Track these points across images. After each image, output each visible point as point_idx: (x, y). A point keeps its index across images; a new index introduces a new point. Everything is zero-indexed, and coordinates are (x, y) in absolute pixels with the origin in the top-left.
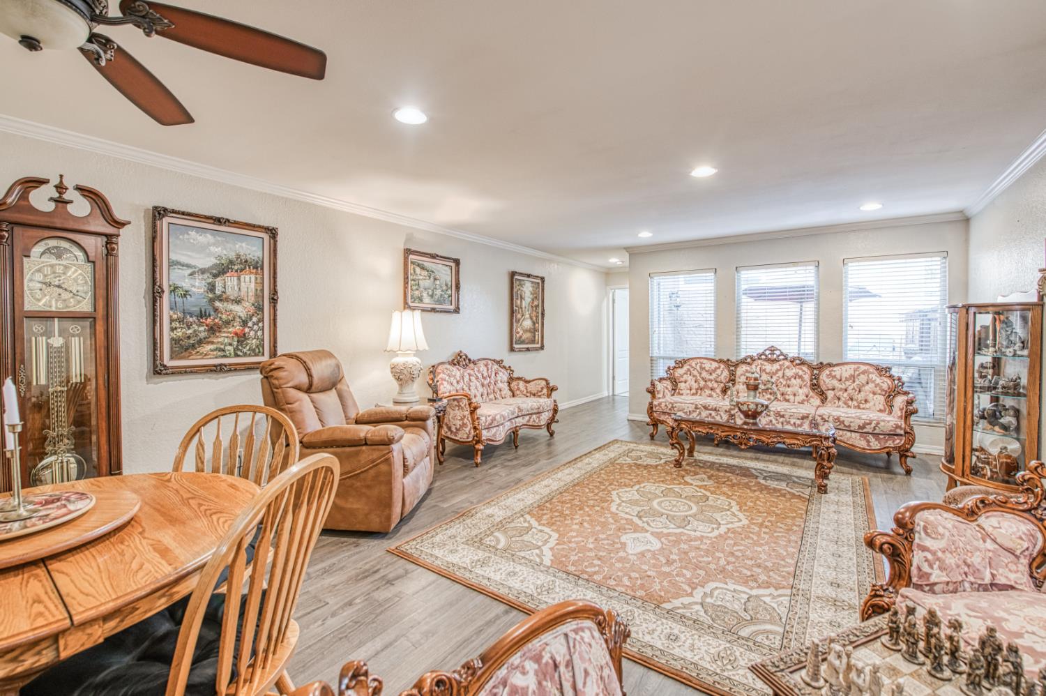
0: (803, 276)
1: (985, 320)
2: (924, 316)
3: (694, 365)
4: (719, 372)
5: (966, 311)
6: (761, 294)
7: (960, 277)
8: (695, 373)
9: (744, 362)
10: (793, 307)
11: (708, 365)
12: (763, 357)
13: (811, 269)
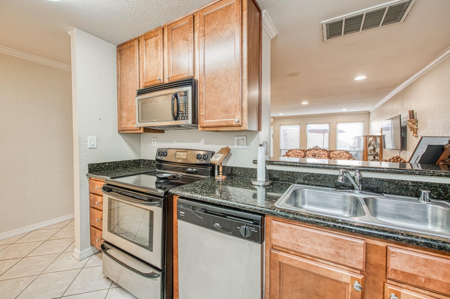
0: (326, 127)
1: (371, 139)
2: (358, 137)
3: (294, 151)
4: (301, 153)
5: (366, 137)
7: (367, 127)
8: (294, 153)
9: (308, 150)
11: (298, 151)
12: (314, 149)
13: (328, 125)
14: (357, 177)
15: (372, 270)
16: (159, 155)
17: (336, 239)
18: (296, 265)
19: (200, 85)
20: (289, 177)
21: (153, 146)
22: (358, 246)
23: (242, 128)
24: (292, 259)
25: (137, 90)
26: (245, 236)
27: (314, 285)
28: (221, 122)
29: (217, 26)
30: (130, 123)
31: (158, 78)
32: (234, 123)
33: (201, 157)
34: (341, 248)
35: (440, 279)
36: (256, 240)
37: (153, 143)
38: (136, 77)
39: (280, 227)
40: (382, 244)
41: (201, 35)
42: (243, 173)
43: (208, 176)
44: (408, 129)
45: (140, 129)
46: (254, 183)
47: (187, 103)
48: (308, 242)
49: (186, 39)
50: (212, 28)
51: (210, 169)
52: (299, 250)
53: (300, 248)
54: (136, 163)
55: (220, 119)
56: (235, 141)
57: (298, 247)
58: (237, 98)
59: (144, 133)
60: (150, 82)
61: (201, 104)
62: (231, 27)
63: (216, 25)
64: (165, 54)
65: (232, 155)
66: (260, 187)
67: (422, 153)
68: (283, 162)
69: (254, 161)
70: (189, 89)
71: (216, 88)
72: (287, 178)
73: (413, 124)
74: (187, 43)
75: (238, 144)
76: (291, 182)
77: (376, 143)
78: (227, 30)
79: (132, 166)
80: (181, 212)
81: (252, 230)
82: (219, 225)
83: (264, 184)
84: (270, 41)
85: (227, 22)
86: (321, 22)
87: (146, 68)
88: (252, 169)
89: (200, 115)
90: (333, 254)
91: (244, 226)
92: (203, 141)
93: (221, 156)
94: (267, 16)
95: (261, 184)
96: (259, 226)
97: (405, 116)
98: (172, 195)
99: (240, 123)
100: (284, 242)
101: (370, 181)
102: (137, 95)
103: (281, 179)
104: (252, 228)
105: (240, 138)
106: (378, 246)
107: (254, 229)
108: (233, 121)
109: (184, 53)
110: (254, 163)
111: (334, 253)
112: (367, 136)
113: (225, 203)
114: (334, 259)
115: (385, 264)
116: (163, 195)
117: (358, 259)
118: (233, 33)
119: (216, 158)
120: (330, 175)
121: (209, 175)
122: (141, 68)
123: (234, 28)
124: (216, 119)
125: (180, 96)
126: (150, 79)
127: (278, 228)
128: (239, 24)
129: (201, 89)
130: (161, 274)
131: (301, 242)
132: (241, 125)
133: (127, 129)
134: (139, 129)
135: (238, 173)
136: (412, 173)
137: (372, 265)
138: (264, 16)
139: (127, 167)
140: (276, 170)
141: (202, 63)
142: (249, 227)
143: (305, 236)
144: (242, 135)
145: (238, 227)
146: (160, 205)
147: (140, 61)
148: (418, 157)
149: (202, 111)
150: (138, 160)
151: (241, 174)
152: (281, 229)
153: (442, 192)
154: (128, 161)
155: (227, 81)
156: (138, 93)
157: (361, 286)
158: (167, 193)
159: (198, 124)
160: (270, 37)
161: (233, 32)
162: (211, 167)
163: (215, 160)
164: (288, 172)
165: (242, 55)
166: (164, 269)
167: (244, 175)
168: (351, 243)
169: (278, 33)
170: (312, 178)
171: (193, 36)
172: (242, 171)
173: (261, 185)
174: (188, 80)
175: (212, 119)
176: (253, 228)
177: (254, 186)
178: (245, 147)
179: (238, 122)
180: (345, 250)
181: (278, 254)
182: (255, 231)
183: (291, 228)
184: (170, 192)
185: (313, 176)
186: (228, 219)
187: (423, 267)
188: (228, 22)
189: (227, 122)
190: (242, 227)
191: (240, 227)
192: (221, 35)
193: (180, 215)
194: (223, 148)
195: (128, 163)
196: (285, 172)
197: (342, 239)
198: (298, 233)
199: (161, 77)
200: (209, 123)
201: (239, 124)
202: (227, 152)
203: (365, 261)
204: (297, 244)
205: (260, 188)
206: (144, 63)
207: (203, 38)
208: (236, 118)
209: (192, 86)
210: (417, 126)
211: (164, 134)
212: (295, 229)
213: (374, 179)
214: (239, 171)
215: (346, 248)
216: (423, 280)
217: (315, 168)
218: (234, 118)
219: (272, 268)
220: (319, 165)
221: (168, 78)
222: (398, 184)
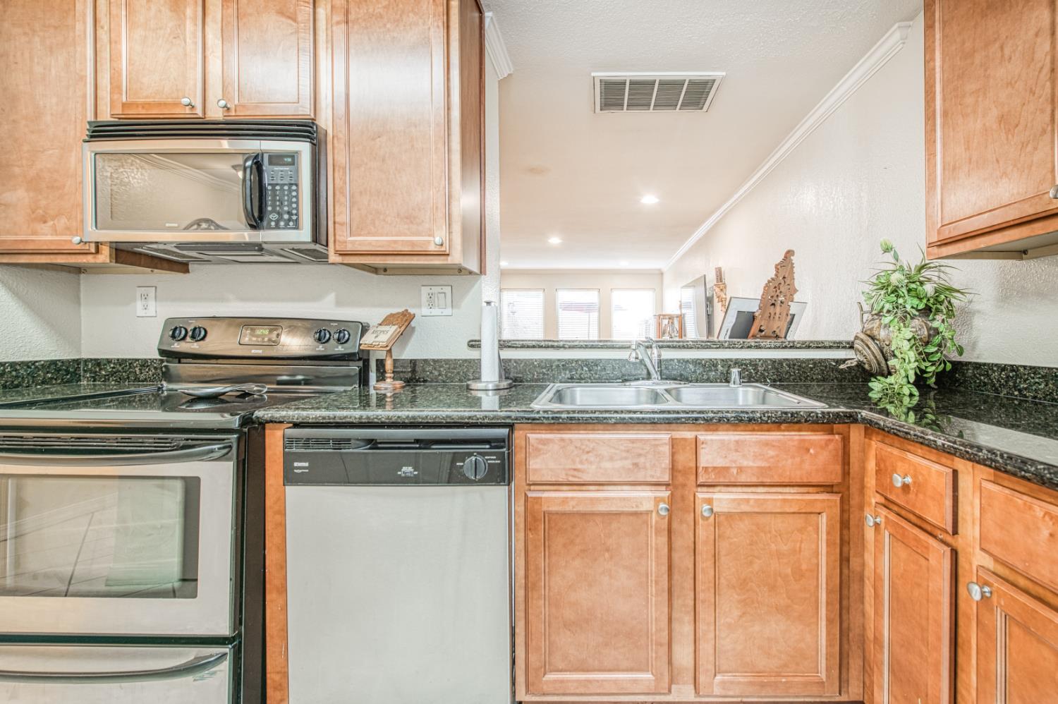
0: (591, 297)
1: (665, 322)
2: (647, 322)
5: (660, 317)
6: (568, 307)
7: (660, 302)
10: (584, 316)
13: (596, 293)
14: (655, 358)
15: (680, 479)
16: (173, 336)
17: (633, 441)
18: (573, 507)
19: (336, 145)
20: (544, 370)
21: (140, 312)
22: (662, 444)
23: (450, 260)
24: (567, 498)
25: (89, 123)
26: (475, 477)
27: (602, 535)
28: (395, 242)
29: (385, 10)
30: (46, 228)
31: (185, 101)
32: (432, 248)
33: (329, 339)
34: (640, 455)
35: (751, 464)
36: (499, 480)
37: (139, 304)
38: (83, 78)
39: (544, 444)
40: (689, 434)
41: (336, 18)
42: (443, 373)
43: (351, 385)
44: (716, 300)
45: (97, 251)
46: (474, 385)
47: (297, 185)
48: (592, 459)
49: (288, 14)
50: (371, 10)
51: (358, 367)
52: (579, 478)
53: (579, 474)
54: (58, 370)
55: (392, 236)
56: (424, 297)
57: (576, 473)
58: (439, 191)
59: (113, 264)
60: (144, 105)
61: (337, 193)
62: (420, 23)
63: (380, 6)
64: (210, 36)
65: (416, 333)
66: (488, 392)
67: (732, 324)
68: (532, 341)
69: (471, 343)
70: (303, 148)
71: (383, 160)
72: (540, 373)
73: (722, 290)
74: (291, 25)
75: (431, 306)
76: (549, 380)
77: (673, 329)
78: (411, 28)
79: (43, 383)
80: (296, 464)
81: (489, 462)
82: (412, 470)
83: (497, 386)
84: (497, 83)
85: (410, 9)
86: (593, 74)
87: (130, 62)
88: (465, 361)
89: (335, 223)
90: (629, 469)
91: (473, 457)
92: (331, 297)
93: (392, 330)
94: (494, 25)
95: (490, 386)
96: (505, 450)
97: (711, 278)
98: (262, 424)
99: (446, 248)
100: (551, 470)
101: (671, 365)
102: (87, 138)
103: (529, 376)
104: (489, 457)
105: (436, 290)
106: (685, 440)
107: (495, 457)
108: (429, 242)
109: (281, 48)
110: (472, 346)
111: (631, 467)
112: (660, 315)
113: (427, 417)
114: (630, 477)
115: (694, 465)
116: (236, 425)
117: (663, 466)
118: (426, 42)
119: (376, 337)
120: (615, 360)
121: (355, 383)
122: (105, 55)
123: (429, 28)
124: (382, 236)
125: (271, 163)
126: (147, 97)
127: (540, 446)
128: (441, 24)
129: (336, 154)
130: (230, 649)
131: (581, 462)
132: (447, 252)
133: (31, 247)
134: (93, 250)
135: (431, 373)
136: (721, 346)
137: (680, 471)
138: (489, 25)
139: (17, 386)
140: (519, 360)
141: (340, 88)
142: (484, 457)
143: (587, 449)
144: (442, 283)
145: (458, 464)
146: (227, 453)
147: (100, 32)
148: (727, 331)
149: (341, 213)
150: (68, 361)
151: (439, 375)
152: (546, 447)
153: (752, 371)
154: (27, 365)
155: (413, 146)
156: (94, 132)
157: (668, 507)
158: (246, 421)
159: (327, 245)
160: (497, 75)
161: (425, 37)
162: (361, 363)
163: (377, 339)
164: (542, 361)
165: (449, 95)
166: (239, 635)
167: (446, 376)
168: (653, 443)
169: (512, 69)
170: (585, 368)
171: (312, 13)
172: (441, 367)
173: (491, 388)
174: (298, 126)
175: (369, 234)
176: (492, 457)
177: (476, 392)
178: (448, 311)
179: (442, 245)
180: (646, 456)
181: (541, 498)
182: (497, 462)
183: (562, 440)
184: (257, 418)
185: (586, 365)
186: (435, 451)
187: (734, 454)
188: (413, 10)
189: (412, 243)
190: (468, 460)
191: (464, 462)
192: (395, 35)
193: (295, 471)
194: (391, 314)
195: (22, 372)
196: (536, 361)
197: (641, 440)
198: (576, 447)
199: (195, 97)
200: (361, 243)
201: (443, 249)
202: (405, 321)
203: (671, 467)
204: (574, 467)
205: (487, 395)
206: (120, 39)
207: (343, 26)
208: (435, 235)
209: (311, 142)
210: (725, 294)
211: (187, 275)
212: (571, 441)
213: (676, 361)
214: (435, 369)
215: (647, 453)
216: (735, 471)
217: (590, 348)
218: (429, 235)
219: (530, 529)
220: (596, 343)
221: (225, 106)
222: (705, 366)
